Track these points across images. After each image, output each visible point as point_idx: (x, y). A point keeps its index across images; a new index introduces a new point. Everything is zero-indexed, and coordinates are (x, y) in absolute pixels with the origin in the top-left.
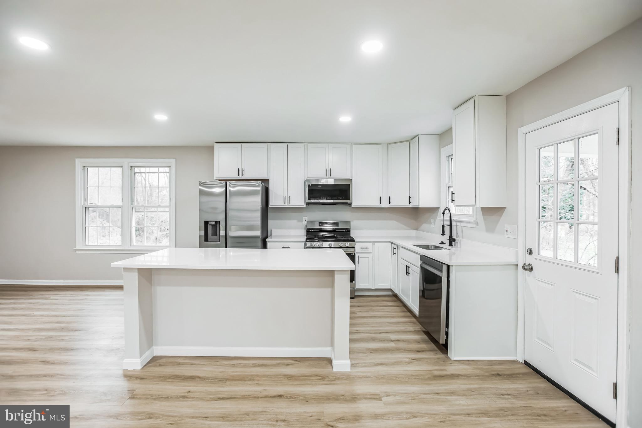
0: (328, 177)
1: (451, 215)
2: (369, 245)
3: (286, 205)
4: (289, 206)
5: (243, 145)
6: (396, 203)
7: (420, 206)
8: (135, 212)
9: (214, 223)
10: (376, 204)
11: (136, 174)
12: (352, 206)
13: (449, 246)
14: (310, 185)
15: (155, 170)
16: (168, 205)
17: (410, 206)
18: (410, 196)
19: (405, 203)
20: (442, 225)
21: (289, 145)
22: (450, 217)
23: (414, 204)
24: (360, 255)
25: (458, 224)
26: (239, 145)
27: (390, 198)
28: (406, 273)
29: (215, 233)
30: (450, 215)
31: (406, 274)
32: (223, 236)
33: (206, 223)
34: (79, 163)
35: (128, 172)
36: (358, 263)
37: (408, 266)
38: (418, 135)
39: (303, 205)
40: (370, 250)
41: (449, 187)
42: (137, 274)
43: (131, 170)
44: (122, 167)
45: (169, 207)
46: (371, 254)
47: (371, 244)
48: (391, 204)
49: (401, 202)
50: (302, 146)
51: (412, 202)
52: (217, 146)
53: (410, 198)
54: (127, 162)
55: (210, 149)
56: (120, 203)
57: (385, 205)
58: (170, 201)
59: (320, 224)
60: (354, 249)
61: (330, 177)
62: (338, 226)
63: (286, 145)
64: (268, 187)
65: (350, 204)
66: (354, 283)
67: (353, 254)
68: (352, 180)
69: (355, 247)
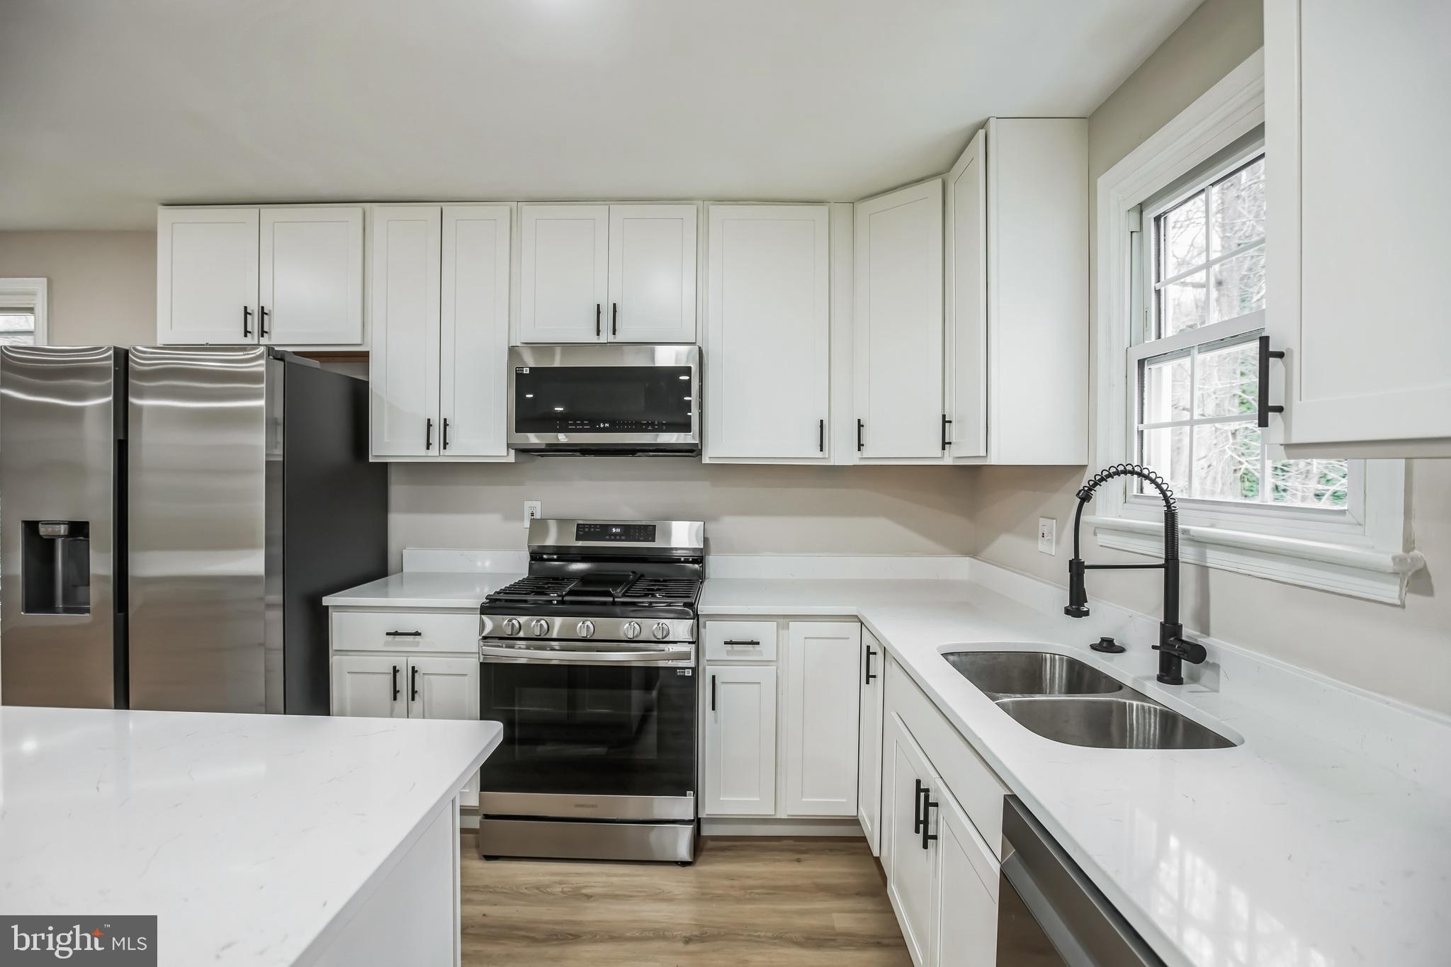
0: (603, 339)
1: (1178, 506)
2: (764, 631)
3: (435, 455)
4: (447, 457)
5: (267, 212)
6: (882, 449)
7: (994, 459)
10: (802, 450)
12: (706, 458)
13: (1160, 679)
14: (526, 371)
17: (948, 461)
18: (944, 416)
21: (447, 208)
22: (1170, 518)
23: (965, 450)
24: (724, 673)
25: (1214, 558)
26: (252, 211)
27: (860, 426)
28: (918, 822)
30: (1168, 505)
31: (917, 831)
36: (713, 709)
37: (927, 791)
38: (983, 124)
39: (501, 453)
40: (767, 650)
41: (1141, 363)
46: (772, 671)
47: (772, 625)
48: (867, 452)
49: (905, 443)
50: (502, 213)
51: (953, 440)
52: (165, 219)
53: (944, 422)
57: (842, 454)
59: (585, 531)
60: (692, 648)
61: (611, 339)
62: (653, 540)
63: (434, 209)
64: (366, 384)
65: (693, 451)
66: (690, 797)
67: (688, 673)
68: (700, 348)
69: (696, 642)
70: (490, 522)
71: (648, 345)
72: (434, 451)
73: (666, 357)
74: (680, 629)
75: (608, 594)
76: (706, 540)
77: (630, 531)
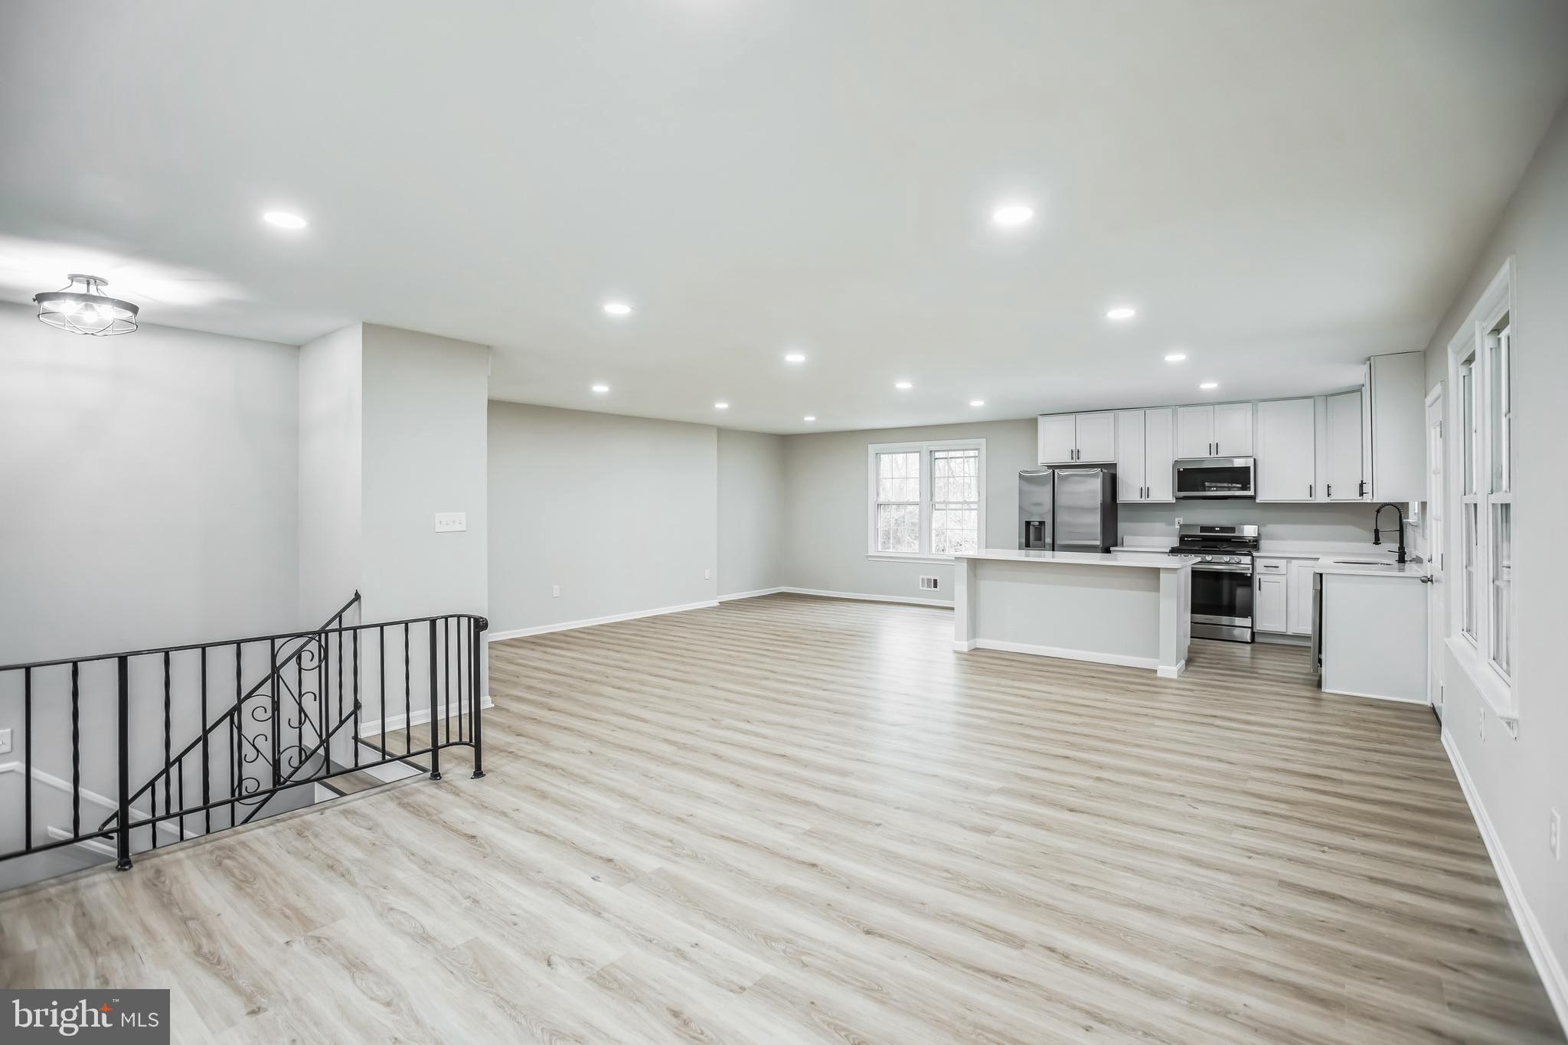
0: (1212, 456)
2: (1282, 563)
3: (1143, 500)
4: (1148, 501)
5: (1079, 416)
6: (1339, 496)
8: (936, 510)
9: (1037, 523)
10: (1303, 497)
11: (936, 461)
12: (1258, 501)
13: (1398, 561)
14: (1182, 470)
15: (959, 454)
16: (977, 500)
19: (1353, 496)
20: (1375, 530)
21: (1148, 411)
24: (1263, 578)
26: (1072, 417)
27: (1329, 487)
29: (1040, 537)
32: (1049, 544)
33: (1028, 524)
34: (872, 449)
35: (926, 458)
36: (1260, 589)
39: (1171, 499)
40: (1282, 570)
42: (966, 564)
43: (931, 455)
44: (919, 452)
45: (978, 503)
46: (1284, 577)
47: (1285, 561)
48: (1332, 497)
49: (1346, 493)
50: (1169, 411)
51: (1367, 492)
52: (1041, 421)
53: (1362, 484)
54: (926, 445)
55: (1032, 423)
56: (918, 500)
57: (1321, 498)
58: (979, 496)
59: (1203, 529)
60: (1250, 566)
61: (1216, 456)
62: (1234, 533)
63: (1142, 412)
64: (1116, 475)
65: (1253, 498)
66: (1249, 619)
67: (1249, 575)
68: (1255, 459)
69: (1253, 564)
70: (1160, 526)
71: (1230, 458)
72: (1143, 499)
73: (1238, 463)
74: (1247, 560)
75: (1217, 547)
76: (1259, 534)
77: (1223, 529)
